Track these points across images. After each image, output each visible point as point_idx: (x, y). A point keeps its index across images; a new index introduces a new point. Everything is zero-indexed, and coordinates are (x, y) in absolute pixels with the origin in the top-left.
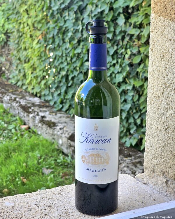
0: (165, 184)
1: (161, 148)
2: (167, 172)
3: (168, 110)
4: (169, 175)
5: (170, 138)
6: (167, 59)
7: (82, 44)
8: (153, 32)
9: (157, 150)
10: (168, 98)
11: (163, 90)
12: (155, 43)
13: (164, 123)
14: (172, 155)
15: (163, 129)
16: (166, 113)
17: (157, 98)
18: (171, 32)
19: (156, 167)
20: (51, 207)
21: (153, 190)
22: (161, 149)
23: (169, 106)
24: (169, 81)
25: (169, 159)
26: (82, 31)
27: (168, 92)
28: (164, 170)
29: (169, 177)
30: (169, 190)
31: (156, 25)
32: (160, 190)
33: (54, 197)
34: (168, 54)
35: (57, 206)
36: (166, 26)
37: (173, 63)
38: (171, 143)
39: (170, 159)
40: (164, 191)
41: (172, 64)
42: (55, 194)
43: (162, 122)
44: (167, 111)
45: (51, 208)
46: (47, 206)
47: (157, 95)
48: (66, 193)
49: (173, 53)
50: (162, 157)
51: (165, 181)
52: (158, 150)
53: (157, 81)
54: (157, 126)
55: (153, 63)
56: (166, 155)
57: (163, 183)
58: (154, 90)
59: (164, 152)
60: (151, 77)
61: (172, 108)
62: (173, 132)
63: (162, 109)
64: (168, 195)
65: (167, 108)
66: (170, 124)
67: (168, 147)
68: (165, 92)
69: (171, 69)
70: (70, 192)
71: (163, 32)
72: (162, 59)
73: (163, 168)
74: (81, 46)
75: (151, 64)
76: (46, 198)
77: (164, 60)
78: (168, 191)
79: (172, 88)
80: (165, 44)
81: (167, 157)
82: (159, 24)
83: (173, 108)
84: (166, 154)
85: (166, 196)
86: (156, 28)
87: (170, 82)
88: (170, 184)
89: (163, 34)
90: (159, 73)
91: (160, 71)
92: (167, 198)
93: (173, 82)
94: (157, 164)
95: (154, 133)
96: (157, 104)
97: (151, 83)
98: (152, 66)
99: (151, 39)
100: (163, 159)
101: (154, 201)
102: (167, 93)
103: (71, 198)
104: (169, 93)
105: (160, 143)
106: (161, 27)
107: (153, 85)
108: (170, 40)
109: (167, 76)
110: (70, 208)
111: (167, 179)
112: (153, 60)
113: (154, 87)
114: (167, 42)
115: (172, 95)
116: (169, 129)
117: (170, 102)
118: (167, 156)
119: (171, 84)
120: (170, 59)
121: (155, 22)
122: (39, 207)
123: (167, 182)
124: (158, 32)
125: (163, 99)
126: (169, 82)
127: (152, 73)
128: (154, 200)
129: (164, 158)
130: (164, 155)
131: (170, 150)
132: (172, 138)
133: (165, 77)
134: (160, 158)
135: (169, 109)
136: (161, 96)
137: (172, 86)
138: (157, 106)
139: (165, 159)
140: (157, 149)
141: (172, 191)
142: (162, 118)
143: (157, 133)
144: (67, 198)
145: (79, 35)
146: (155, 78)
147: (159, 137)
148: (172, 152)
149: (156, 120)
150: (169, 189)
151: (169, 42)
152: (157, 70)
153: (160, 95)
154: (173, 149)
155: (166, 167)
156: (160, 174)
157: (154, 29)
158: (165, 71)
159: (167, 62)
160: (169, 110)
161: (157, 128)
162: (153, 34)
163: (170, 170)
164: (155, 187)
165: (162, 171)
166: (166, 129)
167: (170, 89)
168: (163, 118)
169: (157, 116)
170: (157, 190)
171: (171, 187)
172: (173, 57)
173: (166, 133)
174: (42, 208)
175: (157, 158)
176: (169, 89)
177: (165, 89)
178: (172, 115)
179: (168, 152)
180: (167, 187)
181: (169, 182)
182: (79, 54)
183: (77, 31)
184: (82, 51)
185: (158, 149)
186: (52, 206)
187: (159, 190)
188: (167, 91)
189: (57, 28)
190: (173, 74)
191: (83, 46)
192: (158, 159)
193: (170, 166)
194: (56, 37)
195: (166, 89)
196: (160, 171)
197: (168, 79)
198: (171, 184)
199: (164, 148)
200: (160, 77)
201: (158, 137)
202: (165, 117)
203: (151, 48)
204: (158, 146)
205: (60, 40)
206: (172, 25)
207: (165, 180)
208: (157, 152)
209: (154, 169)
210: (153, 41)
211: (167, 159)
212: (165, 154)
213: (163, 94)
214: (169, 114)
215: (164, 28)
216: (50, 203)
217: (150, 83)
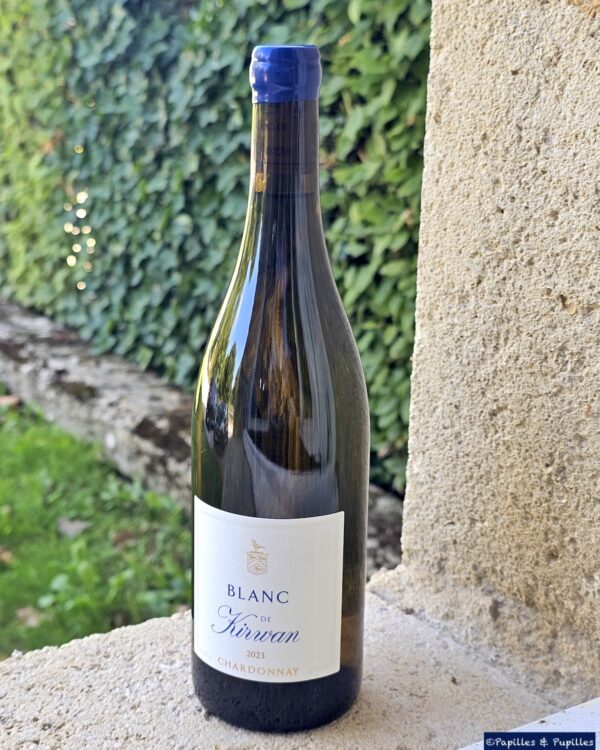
0: (486, 617)
1: (470, 484)
2: (494, 571)
3: (502, 341)
4: (506, 583)
5: (508, 448)
6: (500, 148)
7: (167, 164)
8: (441, 47)
9: (454, 490)
10: (503, 299)
11: (481, 268)
12: (449, 89)
13: (483, 393)
14: (517, 511)
15: (482, 412)
16: (493, 356)
17: (457, 301)
18: (521, 41)
19: (453, 553)
20: (59, 728)
21: (444, 639)
22: (473, 487)
23: (504, 327)
24: (505, 233)
25: (505, 525)
26: (167, 128)
27: (502, 276)
28: (484, 565)
29: (505, 590)
30: (503, 639)
31: (453, 19)
32: (470, 638)
33: (72, 684)
34: (503, 127)
35: (86, 723)
36: (497, 21)
37: (523, 163)
38: (512, 466)
39: (508, 527)
40: (485, 641)
41: (521, 167)
42: (76, 667)
43: (476, 387)
44: (496, 348)
45: (62, 733)
46: (45, 727)
47: (456, 288)
48: (121, 662)
49: (524, 124)
50: (477, 517)
51: (488, 607)
52: (459, 491)
53: (458, 235)
54: (455, 401)
55: (440, 169)
56: (494, 509)
57: (480, 610)
58: (445, 269)
59: (485, 498)
60: (432, 223)
61: (519, 333)
62: (521, 424)
63: (478, 339)
64: (503, 660)
65: (499, 334)
66: (511, 395)
67: (502, 481)
68: (490, 274)
69: (517, 186)
70: (135, 659)
71: (485, 44)
72: (479, 148)
73: (479, 555)
74: (164, 172)
75: (433, 172)
76: (40, 690)
77: (486, 153)
78: (500, 644)
79: (519, 259)
80: (491, 91)
81: (496, 518)
82: (469, 14)
83: (524, 335)
84: (491, 507)
85: (494, 663)
86: (455, 32)
87: (510, 237)
88: (507, 616)
89: (482, 53)
90: (465, 203)
91: (471, 196)
92: (497, 671)
93: (524, 234)
94: (455, 542)
95: (445, 428)
96: (456, 321)
97: (430, 244)
98: (437, 181)
99: (433, 77)
100: (479, 524)
101: (452, 685)
102: (496, 280)
103: (138, 685)
104: (504, 279)
105: (469, 464)
106: (475, 27)
107: (439, 250)
108: (515, 73)
109: (499, 215)
110: (138, 729)
111: (495, 596)
112: (441, 156)
113: (444, 259)
114: (500, 81)
115: (518, 285)
116: (506, 413)
117: (510, 313)
118: (497, 514)
119: (516, 242)
120: (512, 150)
121: (453, 7)
122: (13, 731)
123: (495, 611)
124: (463, 46)
125: (481, 303)
126: (506, 237)
127: (435, 207)
128: (454, 681)
129: (483, 522)
130: (482, 508)
131: (510, 490)
132: (516, 446)
133: (491, 217)
134: (468, 522)
135: (506, 339)
136: (471, 292)
137: (519, 249)
138: (458, 328)
139: (486, 524)
140: (457, 488)
141: (516, 643)
142: (475, 372)
143: (457, 429)
144: (126, 685)
145: (158, 139)
146: (448, 226)
147: (464, 444)
148: (515, 498)
149: (453, 380)
150: (505, 634)
151: (509, 82)
152: (456, 192)
153: (468, 287)
154: (521, 487)
155: (490, 554)
156: (468, 579)
157: (448, 37)
158: (490, 193)
159: (499, 161)
160: (506, 343)
161: (454, 410)
162: (441, 55)
163: (508, 564)
164: (450, 623)
165: (475, 567)
166: (493, 414)
167: (513, 261)
168: (481, 373)
169: (456, 366)
170: (457, 636)
171: (514, 628)
172: (524, 140)
173: (492, 430)
174: (22, 736)
175: (455, 520)
176: (506, 262)
177: (488, 263)
178: (517, 359)
179: (499, 499)
180: (497, 627)
181: (505, 611)
182: (159, 194)
183: (151, 127)
184: (168, 187)
185: (461, 486)
186: (63, 724)
187: (467, 637)
188: (497, 270)
189: (96, 120)
190: (525, 204)
191: (171, 170)
192: (458, 525)
193: (510, 550)
194: (94, 148)
195: (495, 263)
196: (469, 568)
197: (502, 225)
198: (511, 617)
199: (485, 482)
200: (470, 218)
201: (460, 443)
202: (491, 369)
203: (434, 112)
204: (461, 476)
205: (104, 155)
206: (523, 14)
207: (487, 602)
208: (454, 499)
209: (442, 559)
210: (443, 82)
211: (496, 526)
212: (489, 507)
213: (479, 282)
214: (505, 359)
215: (487, 27)
216: (56, 711)
217: (427, 242)
